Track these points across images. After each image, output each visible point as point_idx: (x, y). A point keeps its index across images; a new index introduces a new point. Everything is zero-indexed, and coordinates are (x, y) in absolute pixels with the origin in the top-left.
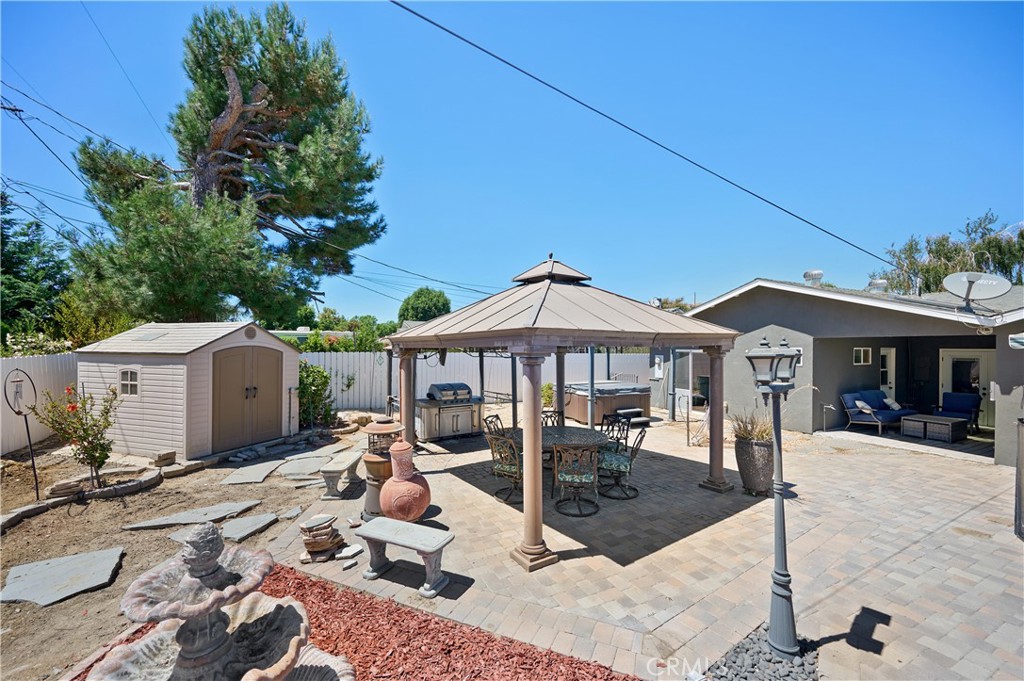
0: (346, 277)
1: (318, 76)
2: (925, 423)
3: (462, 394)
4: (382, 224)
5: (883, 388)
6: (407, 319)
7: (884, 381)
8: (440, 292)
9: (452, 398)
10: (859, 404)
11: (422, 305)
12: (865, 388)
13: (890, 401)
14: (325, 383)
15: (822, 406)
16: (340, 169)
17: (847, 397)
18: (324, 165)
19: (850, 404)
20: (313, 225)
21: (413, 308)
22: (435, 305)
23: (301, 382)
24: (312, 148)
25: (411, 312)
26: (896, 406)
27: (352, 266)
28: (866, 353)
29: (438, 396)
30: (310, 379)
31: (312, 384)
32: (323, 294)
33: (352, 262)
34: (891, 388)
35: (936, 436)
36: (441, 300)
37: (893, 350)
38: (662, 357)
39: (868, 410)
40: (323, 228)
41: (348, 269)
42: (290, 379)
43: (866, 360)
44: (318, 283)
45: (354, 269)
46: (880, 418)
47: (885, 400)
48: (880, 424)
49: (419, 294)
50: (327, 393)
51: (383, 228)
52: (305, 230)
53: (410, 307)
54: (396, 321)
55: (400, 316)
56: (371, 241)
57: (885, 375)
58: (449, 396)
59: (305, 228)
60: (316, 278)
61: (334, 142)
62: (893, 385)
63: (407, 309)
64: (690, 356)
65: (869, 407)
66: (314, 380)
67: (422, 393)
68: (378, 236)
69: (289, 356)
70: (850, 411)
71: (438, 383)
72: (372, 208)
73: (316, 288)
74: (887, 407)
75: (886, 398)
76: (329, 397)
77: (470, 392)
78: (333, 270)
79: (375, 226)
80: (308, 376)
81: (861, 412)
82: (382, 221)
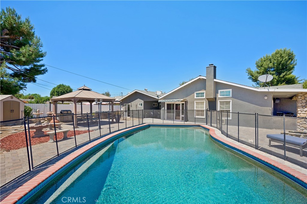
0: (34, 83)
1: (24, 28)
3: (69, 112)
4: (47, 70)
6: (54, 96)
8: (68, 86)
9: (67, 113)
11: (61, 91)
14: (31, 110)
16: (33, 56)
18: (29, 55)
20: (23, 68)
21: (56, 91)
22: (66, 91)
23: (25, 109)
24: (24, 50)
25: (56, 93)
27: (36, 80)
28: (156, 104)
29: (63, 112)
30: (27, 109)
31: (27, 110)
32: (26, 88)
33: (36, 79)
36: (69, 89)
38: (122, 105)
40: (26, 69)
41: (34, 81)
42: (22, 109)
44: (26, 85)
45: (36, 81)
49: (59, 86)
50: (31, 113)
51: (46, 71)
52: (19, 70)
53: (55, 91)
54: (49, 96)
55: (51, 94)
56: (43, 74)
58: (66, 112)
59: (20, 69)
60: (25, 84)
61: (31, 49)
63: (54, 92)
64: (127, 105)
66: (28, 109)
67: (59, 112)
68: (45, 73)
69: (21, 104)
71: (63, 110)
72: (43, 66)
73: (25, 86)
76: (32, 114)
77: (71, 112)
78: (30, 81)
79: (44, 70)
80: (26, 109)
82: (46, 69)
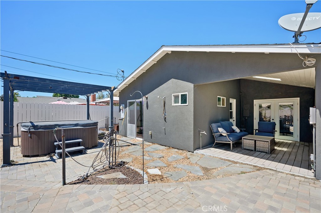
2: (255, 141)
5: (231, 120)
7: (231, 117)
10: (221, 130)
12: (223, 120)
13: (234, 127)
15: (199, 131)
17: (214, 125)
19: (215, 130)
26: (238, 130)
28: (223, 100)
34: (234, 120)
35: (262, 149)
37: (235, 100)
38: (124, 105)
39: (225, 133)
43: (223, 104)
46: (231, 138)
47: (233, 127)
48: (231, 143)
57: (231, 113)
62: (235, 119)
64: (135, 104)
65: (225, 132)
70: (215, 135)
74: (233, 131)
75: (233, 126)
81: (221, 135)
